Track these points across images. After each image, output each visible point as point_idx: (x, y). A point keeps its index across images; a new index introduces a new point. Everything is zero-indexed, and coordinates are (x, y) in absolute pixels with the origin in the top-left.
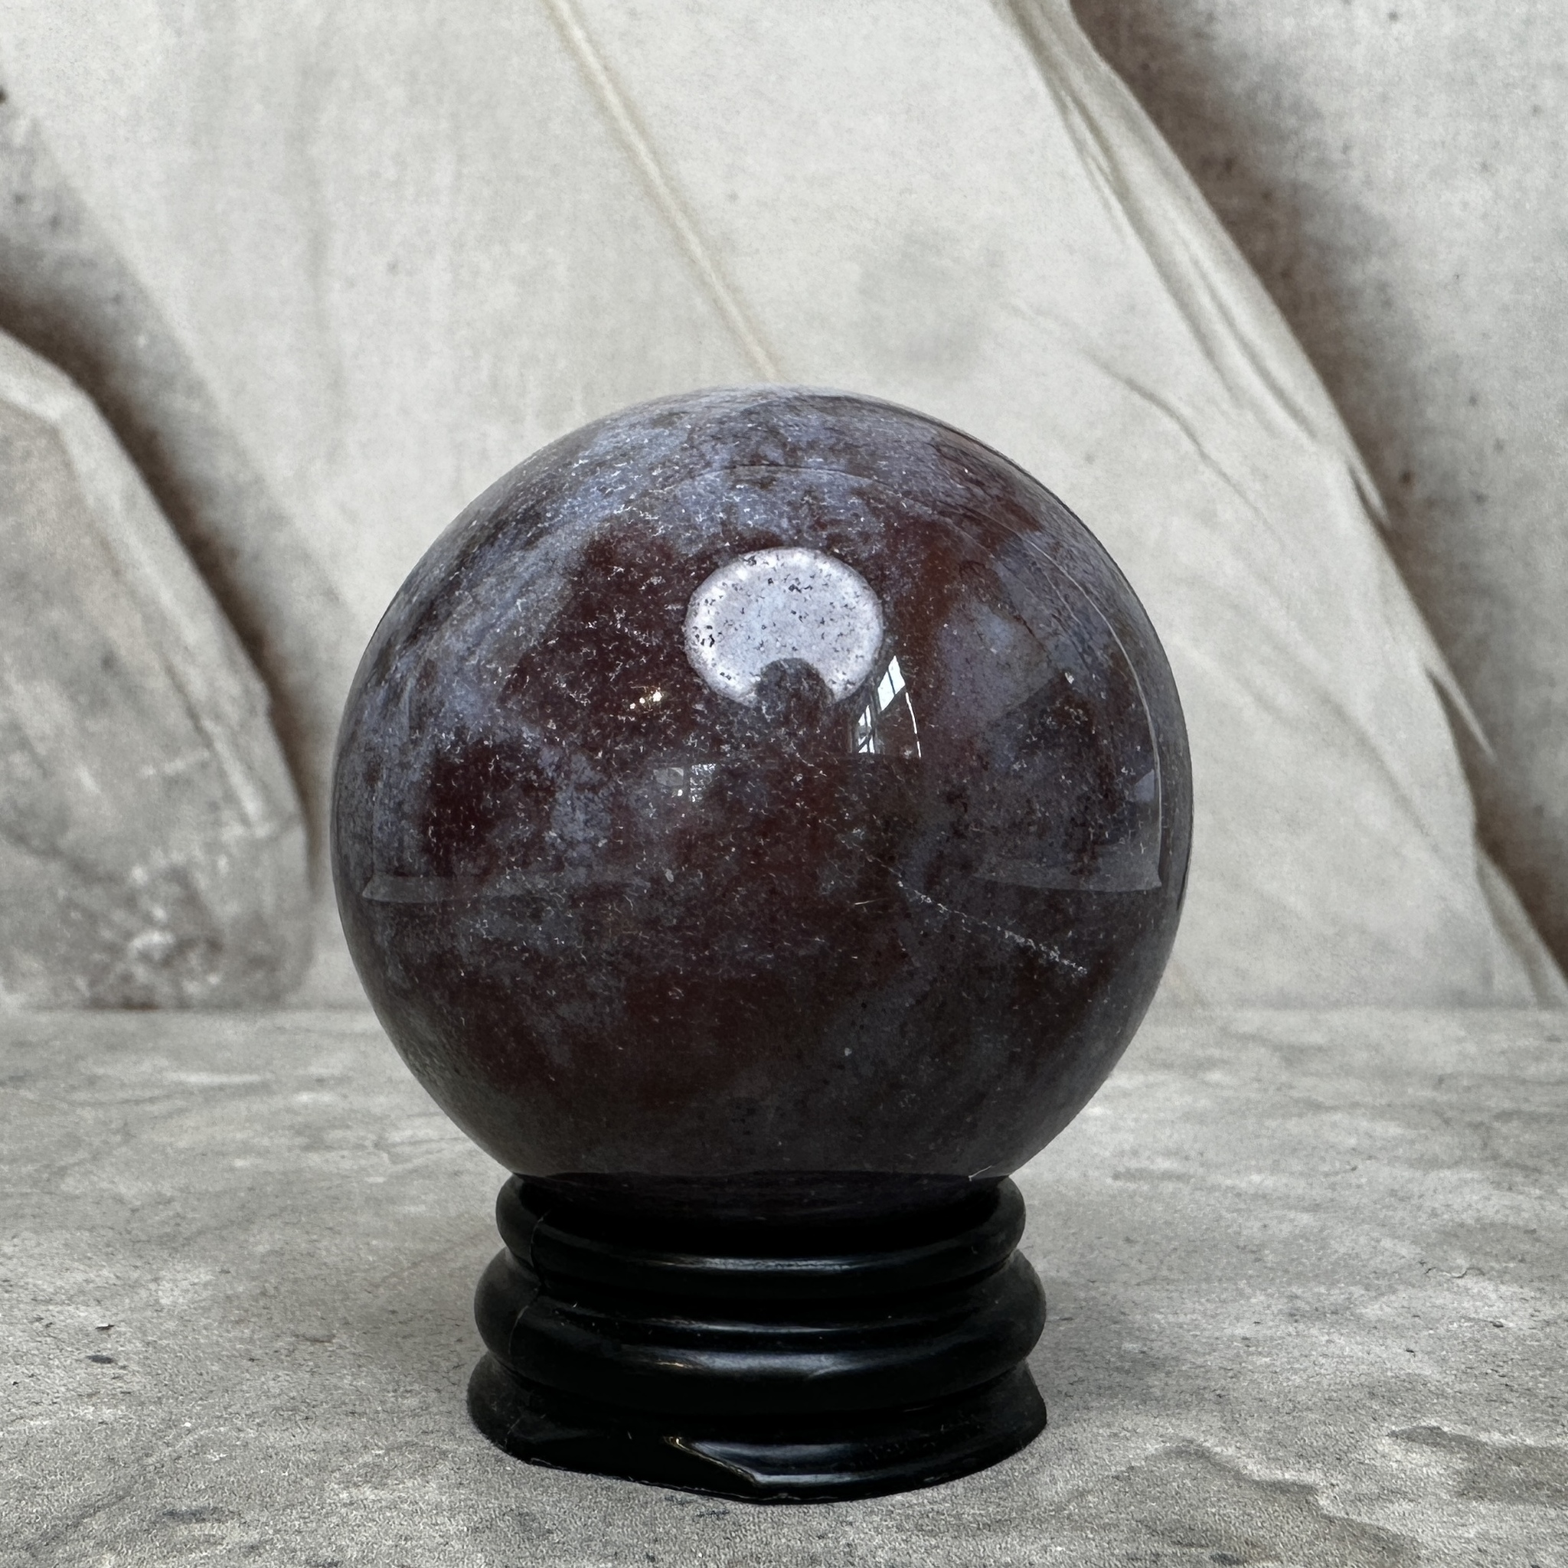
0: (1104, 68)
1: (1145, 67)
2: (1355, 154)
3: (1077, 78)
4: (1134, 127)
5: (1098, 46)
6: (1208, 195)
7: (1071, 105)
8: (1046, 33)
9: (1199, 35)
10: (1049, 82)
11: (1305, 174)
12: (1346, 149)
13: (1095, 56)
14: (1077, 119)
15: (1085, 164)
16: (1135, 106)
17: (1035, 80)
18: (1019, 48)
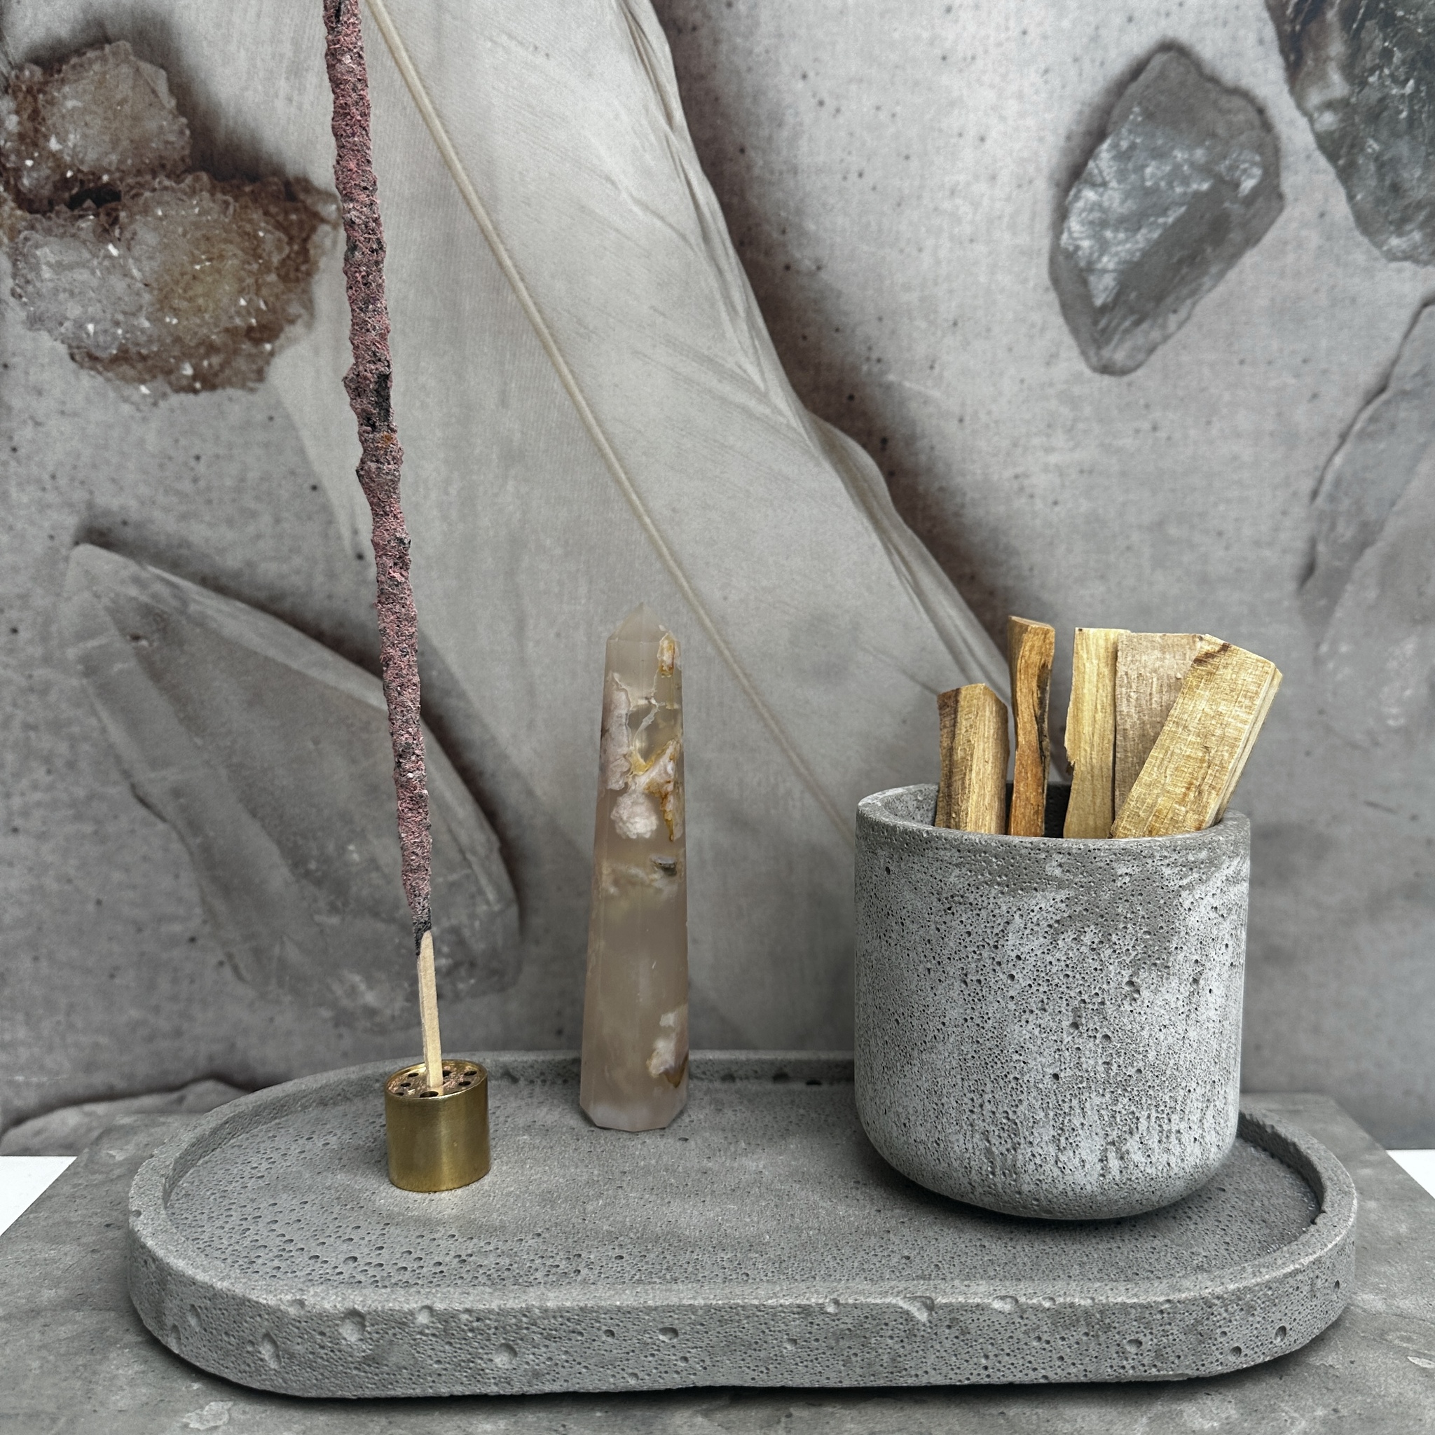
0: (910, 532)
1: (930, 531)
2: (1036, 572)
3: (895, 536)
4: (925, 561)
5: (906, 521)
6: (961, 593)
7: (893, 551)
8: (880, 515)
9: (957, 515)
10: (882, 540)
11: (1010, 582)
12: (1031, 569)
13: (905, 527)
14: (896, 557)
15: (900, 578)
16: (924, 550)
17: (875, 538)
18: (867, 523)
